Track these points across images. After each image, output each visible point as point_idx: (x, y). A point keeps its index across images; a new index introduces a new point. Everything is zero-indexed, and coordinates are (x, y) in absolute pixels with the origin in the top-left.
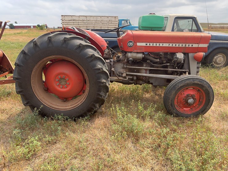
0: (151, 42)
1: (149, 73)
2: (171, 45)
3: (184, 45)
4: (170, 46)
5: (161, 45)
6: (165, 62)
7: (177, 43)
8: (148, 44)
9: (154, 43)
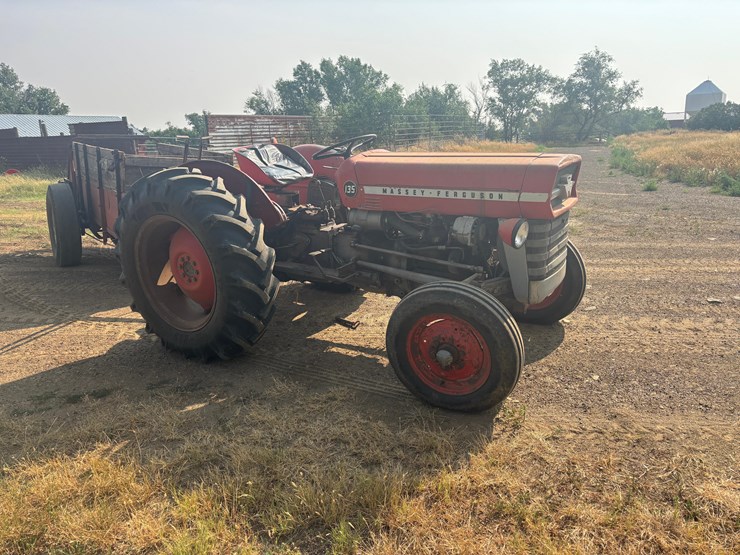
0: (395, 186)
1: (407, 270)
2: (443, 194)
3: (477, 196)
4: (440, 196)
5: (419, 193)
6: (436, 240)
7: (459, 189)
8: (389, 190)
9: (402, 187)
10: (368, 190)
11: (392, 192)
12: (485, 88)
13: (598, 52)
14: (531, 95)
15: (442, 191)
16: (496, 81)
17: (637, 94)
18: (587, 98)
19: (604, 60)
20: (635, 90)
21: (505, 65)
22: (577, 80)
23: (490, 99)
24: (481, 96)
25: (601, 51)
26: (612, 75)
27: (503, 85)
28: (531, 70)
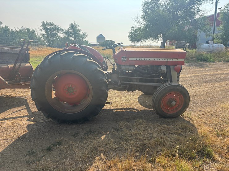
1: (140, 82)
3: (166, 60)
5: (148, 59)
6: (152, 73)
7: (161, 58)
8: (138, 59)
9: (143, 58)
10: (130, 59)
11: (139, 59)
12: (41, 30)
13: (75, 23)
14: (56, 34)
15: (156, 59)
16: (44, 28)
17: (86, 36)
18: (73, 36)
19: (77, 26)
20: (86, 35)
21: (47, 23)
22: (70, 31)
23: (43, 34)
24: (39, 32)
25: (76, 23)
26: (79, 30)
27: (47, 30)
28: (55, 26)
